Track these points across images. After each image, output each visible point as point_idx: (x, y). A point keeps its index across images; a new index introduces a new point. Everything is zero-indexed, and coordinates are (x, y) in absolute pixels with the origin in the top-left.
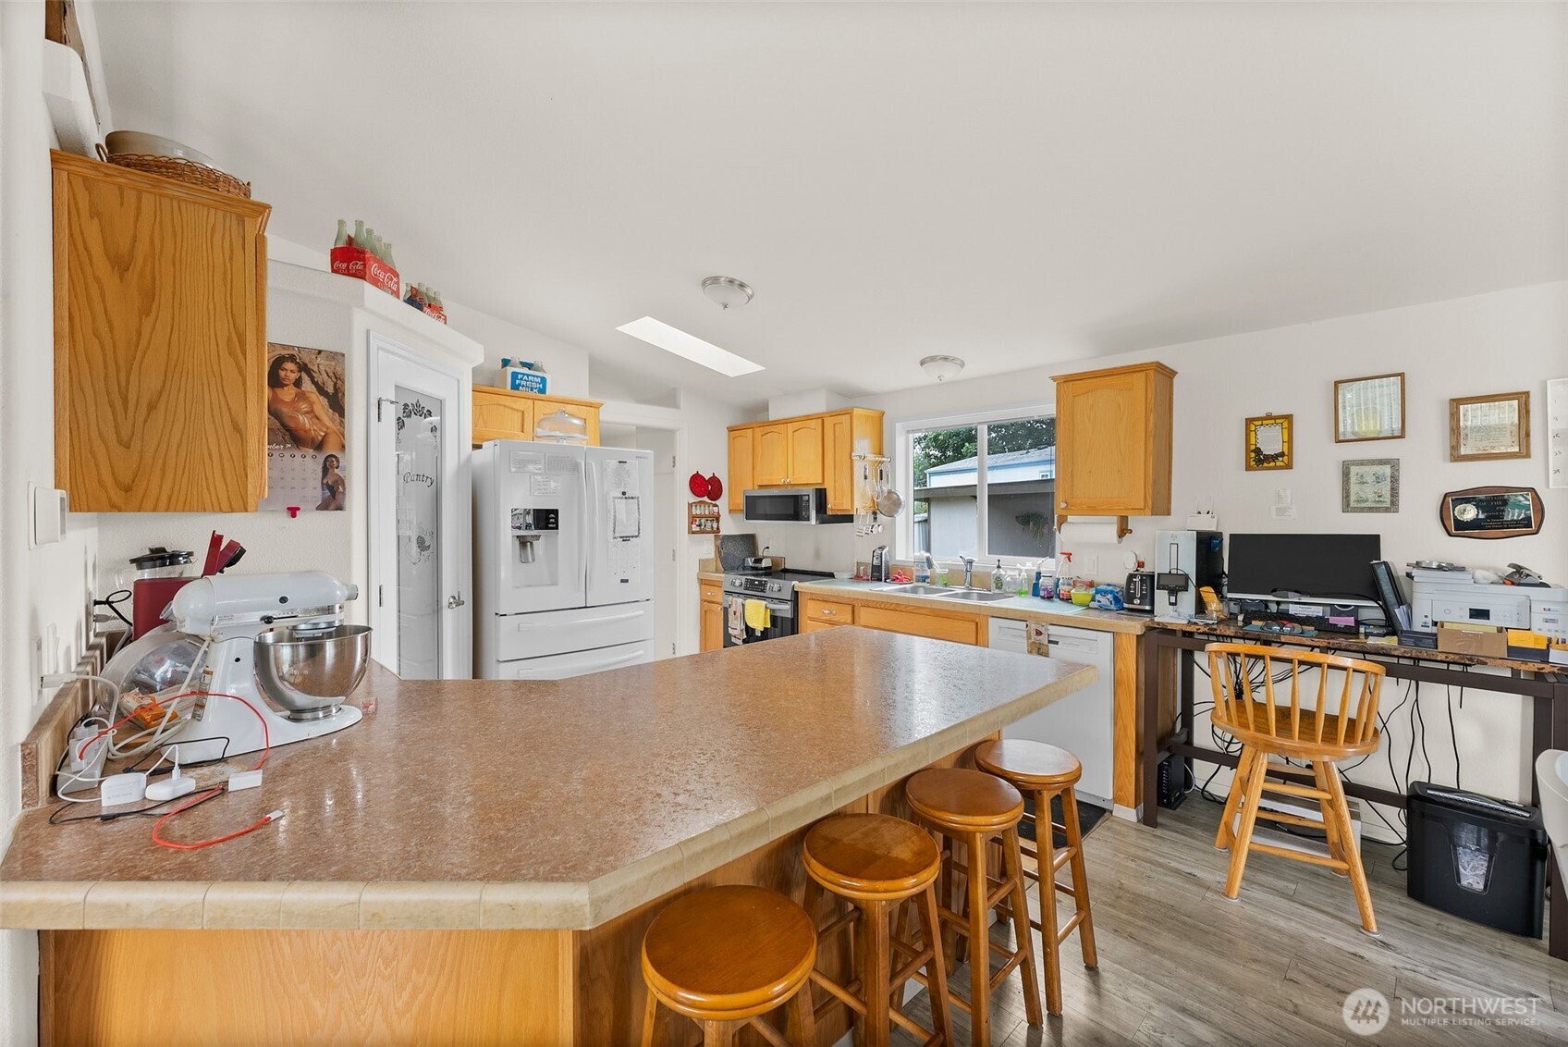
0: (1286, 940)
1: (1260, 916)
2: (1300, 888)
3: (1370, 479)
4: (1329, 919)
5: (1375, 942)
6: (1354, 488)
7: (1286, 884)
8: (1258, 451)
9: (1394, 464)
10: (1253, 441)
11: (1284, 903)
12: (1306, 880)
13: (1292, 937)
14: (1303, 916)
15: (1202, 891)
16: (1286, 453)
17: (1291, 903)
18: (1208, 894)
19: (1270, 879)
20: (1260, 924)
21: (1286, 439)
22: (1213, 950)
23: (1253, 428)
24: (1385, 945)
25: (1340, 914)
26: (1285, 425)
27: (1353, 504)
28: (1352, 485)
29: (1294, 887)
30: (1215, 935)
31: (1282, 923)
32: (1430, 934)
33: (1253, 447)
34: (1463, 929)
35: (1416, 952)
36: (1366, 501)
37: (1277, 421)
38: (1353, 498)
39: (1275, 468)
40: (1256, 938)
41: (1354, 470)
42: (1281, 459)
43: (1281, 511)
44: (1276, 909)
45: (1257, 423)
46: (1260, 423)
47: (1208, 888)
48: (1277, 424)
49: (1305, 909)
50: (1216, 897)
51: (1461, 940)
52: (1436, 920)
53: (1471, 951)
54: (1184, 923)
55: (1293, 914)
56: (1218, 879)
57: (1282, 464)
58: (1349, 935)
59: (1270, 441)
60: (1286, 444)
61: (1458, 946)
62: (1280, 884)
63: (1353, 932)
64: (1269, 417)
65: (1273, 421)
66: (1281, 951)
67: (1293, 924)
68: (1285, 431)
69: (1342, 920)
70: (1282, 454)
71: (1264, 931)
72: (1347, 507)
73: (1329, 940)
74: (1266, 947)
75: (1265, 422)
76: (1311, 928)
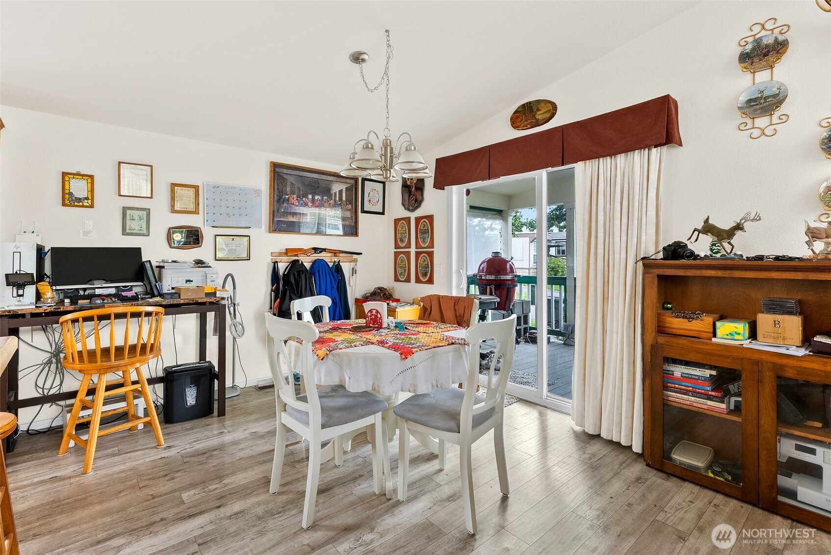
0: (129, 473)
1: (110, 471)
2: (120, 447)
3: (136, 217)
4: (142, 451)
5: (165, 449)
6: (128, 222)
7: (112, 450)
8: (70, 194)
9: (148, 211)
10: (67, 187)
11: (117, 458)
12: (121, 442)
13: (131, 470)
14: (130, 458)
15: (67, 481)
16: (90, 198)
17: (120, 456)
18: (72, 480)
19: (102, 452)
20: (112, 475)
21: (90, 190)
22: (95, 504)
23: (67, 178)
24: (169, 447)
25: (145, 447)
26: (89, 181)
27: (128, 231)
28: (127, 221)
29: (117, 448)
30: (91, 496)
31: (122, 467)
32: (182, 433)
33: (67, 191)
34: (190, 424)
35: (181, 442)
36: (134, 230)
37: (84, 178)
38: (128, 227)
39: (83, 206)
40: (114, 482)
41: (128, 212)
42: (86, 201)
43: (86, 233)
44: (115, 463)
45: (70, 176)
46: (72, 176)
47: (70, 478)
48: (84, 179)
49: (128, 454)
50: (77, 479)
51: (192, 428)
52: (180, 427)
53: (197, 430)
54: (68, 503)
55: (124, 460)
56: (72, 469)
57: (88, 205)
58: (154, 453)
59: (79, 188)
60: (90, 193)
61: (192, 431)
62: (109, 451)
63: (155, 450)
64: (78, 174)
65: (81, 177)
66: (130, 479)
67: (128, 464)
68: (89, 185)
69: (147, 449)
70: (87, 199)
71: (116, 476)
72: (124, 232)
73: (147, 460)
74: (122, 483)
75: (75, 177)
76: (136, 461)
